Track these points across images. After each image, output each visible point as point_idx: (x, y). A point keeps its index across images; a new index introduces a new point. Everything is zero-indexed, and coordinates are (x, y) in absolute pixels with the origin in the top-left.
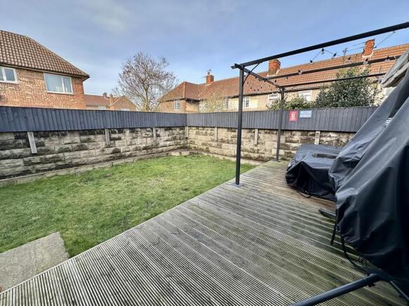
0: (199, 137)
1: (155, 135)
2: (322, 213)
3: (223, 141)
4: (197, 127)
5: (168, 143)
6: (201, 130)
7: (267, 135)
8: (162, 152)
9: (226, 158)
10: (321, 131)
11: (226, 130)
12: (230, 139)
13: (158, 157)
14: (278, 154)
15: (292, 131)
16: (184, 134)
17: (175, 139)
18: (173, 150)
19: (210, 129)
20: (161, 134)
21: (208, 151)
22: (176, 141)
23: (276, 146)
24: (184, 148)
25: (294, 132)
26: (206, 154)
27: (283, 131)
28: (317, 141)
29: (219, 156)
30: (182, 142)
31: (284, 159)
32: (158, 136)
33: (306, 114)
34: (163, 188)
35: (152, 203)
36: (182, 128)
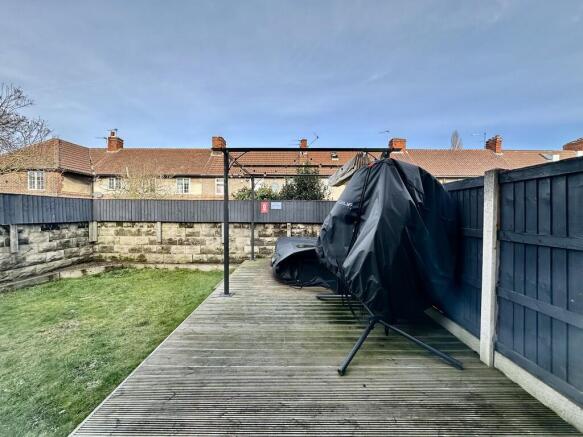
0: (123, 239)
1: (14, 240)
2: (319, 298)
3: (171, 242)
4: (119, 223)
5: (49, 255)
6: (126, 227)
7: (237, 230)
8: (33, 275)
9: (181, 267)
10: (292, 223)
11: (177, 225)
12: (184, 239)
13: (27, 287)
14: (253, 253)
15: (264, 224)
16: (86, 235)
17: (65, 245)
18: (61, 268)
19: (145, 225)
20: (31, 239)
21: (142, 260)
22: (68, 250)
23: (249, 243)
24: (88, 260)
25: (267, 225)
26: (140, 266)
27: (256, 224)
28: (289, 234)
29: (167, 266)
30: (83, 251)
31: (259, 257)
32: (24, 242)
33: (277, 205)
34: (91, 336)
35: (88, 364)
36: (84, 224)
